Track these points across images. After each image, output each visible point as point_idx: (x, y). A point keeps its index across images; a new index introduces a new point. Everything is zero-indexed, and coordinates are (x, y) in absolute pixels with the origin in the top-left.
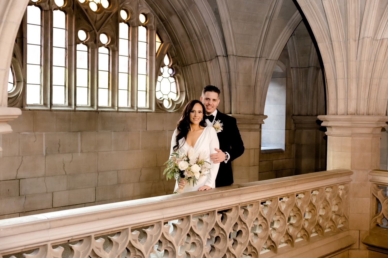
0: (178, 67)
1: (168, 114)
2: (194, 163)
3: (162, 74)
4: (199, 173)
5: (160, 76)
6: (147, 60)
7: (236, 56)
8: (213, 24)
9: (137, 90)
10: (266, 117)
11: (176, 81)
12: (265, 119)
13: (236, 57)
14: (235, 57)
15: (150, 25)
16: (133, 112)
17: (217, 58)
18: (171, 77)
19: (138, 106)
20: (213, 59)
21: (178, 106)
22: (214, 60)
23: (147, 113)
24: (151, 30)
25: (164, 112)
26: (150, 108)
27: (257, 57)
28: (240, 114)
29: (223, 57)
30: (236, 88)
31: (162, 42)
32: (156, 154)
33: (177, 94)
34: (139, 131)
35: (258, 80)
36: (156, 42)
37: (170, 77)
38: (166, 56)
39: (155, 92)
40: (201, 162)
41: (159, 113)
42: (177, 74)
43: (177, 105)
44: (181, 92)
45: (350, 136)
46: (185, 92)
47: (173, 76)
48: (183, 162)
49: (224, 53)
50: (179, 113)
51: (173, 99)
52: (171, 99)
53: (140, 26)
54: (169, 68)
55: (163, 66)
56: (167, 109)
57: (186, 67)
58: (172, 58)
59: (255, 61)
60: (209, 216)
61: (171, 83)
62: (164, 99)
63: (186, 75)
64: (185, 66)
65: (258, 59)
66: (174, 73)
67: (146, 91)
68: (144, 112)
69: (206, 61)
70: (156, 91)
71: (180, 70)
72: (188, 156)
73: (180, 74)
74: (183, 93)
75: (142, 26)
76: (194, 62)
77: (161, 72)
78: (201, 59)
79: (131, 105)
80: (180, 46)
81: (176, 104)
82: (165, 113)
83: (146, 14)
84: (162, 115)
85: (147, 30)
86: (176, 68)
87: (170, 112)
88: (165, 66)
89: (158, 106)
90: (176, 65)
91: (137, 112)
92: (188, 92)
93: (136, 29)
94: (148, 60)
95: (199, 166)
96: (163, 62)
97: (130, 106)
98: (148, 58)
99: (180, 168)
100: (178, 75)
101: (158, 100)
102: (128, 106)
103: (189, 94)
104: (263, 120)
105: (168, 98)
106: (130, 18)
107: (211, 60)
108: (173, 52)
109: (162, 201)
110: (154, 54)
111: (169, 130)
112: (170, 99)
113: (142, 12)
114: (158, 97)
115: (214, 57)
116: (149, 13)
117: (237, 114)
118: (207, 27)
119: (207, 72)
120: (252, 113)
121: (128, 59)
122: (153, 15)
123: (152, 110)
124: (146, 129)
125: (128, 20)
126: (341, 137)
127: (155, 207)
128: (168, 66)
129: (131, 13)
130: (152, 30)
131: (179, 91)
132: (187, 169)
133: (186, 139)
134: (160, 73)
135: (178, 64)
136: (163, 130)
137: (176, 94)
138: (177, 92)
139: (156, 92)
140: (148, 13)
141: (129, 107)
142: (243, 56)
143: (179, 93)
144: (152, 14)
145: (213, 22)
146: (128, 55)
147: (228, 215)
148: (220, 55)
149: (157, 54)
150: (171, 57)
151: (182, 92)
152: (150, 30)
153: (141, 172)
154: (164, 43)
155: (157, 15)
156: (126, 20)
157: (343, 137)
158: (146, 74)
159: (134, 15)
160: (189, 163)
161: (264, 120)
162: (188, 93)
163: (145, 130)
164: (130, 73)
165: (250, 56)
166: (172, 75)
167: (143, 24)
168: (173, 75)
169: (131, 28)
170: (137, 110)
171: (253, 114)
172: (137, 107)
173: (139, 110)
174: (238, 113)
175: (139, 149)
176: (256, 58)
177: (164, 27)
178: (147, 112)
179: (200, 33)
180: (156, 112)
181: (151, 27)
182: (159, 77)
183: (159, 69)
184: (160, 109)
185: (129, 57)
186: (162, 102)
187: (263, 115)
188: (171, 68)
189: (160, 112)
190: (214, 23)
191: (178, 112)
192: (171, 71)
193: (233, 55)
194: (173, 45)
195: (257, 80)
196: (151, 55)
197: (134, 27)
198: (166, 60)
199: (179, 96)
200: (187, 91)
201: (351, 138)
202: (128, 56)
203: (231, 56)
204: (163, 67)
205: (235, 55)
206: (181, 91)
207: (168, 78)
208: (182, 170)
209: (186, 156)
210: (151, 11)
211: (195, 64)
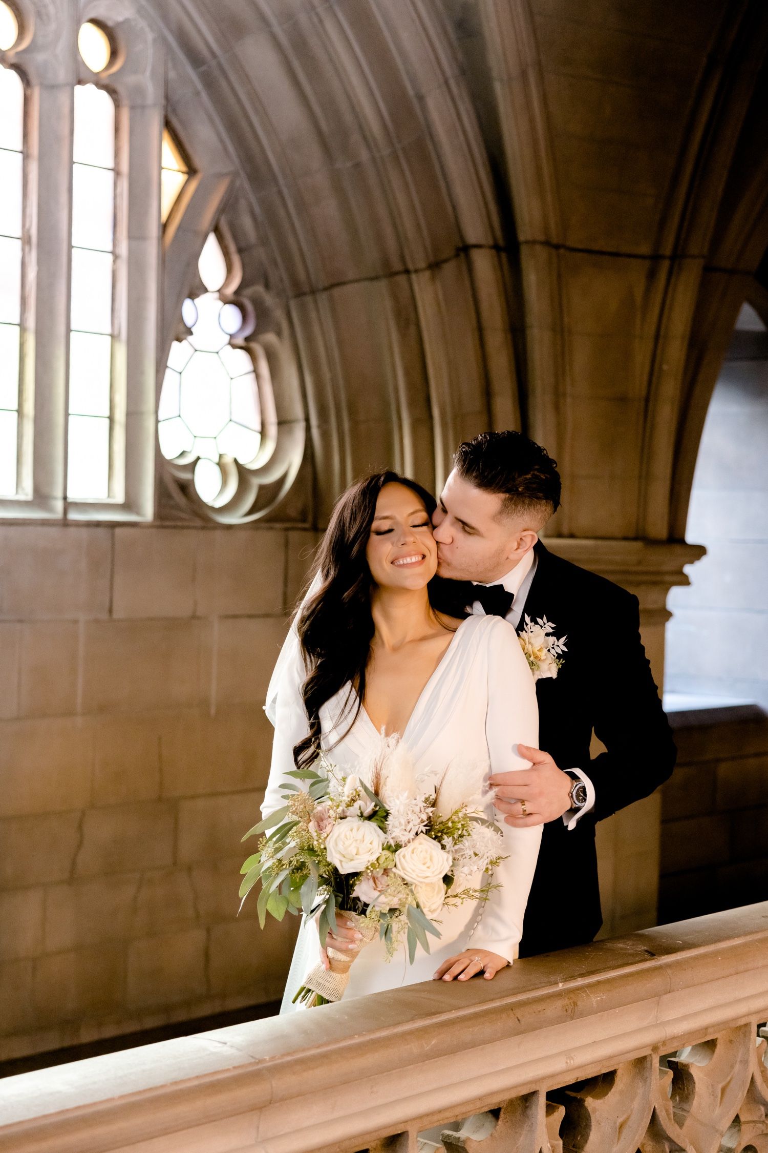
0: (269, 300)
1: (218, 534)
2: (413, 833)
3: (191, 333)
4: (443, 886)
5: (179, 340)
6: (114, 261)
7: (557, 247)
8: (446, 82)
9: (67, 415)
10: (699, 552)
11: (256, 371)
12: (692, 562)
13: (562, 251)
14: (554, 252)
15: (131, 79)
16: (44, 523)
17: (462, 255)
18: (234, 346)
19: (69, 495)
20: (446, 261)
21: (268, 494)
22: (449, 269)
23: (118, 531)
24: (137, 109)
25: (198, 523)
26: (129, 505)
27: (662, 257)
28: (572, 536)
29: (493, 252)
30: (557, 408)
31: (191, 171)
32: (160, 739)
33: (263, 433)
34: (76, 622)
35: (665, 367)
36: (161, 168)
37: (228, 347)
38: (212, 240)
39: (157, 421)
40: (450, 824)
41: (176, 527)
42: (266, 331)
43: (262, 488)
44: (283, 423)
46: (303, 424)
47: (243, 343)
48: (353, 822)
49: (498, 233)
50: (271, 528)
51: (241, 462)
52: (236, 461)
53: (80, 82)
54: (226, 301)
55: (196, 289)
56: (212, 509)
57: (309, 299)
58: (240, 251)
59: (651, 275)
60: (500, 1122)
61: (231, 379)
62: (198, 458)
63: (310, 340)
64: (304, 294)
65: (666, 264)
66: (248, 331)
67: (111, 419)
68: (98, 524)
69: (411, 267)
70: (160, 418)
71: (279, 314)
72: (377, 794)
73: (279, 334)
74: (290, 432)
75: (90, 88)
76: (351, 275)
77: (185, 325)
78: (386, 262)
79: (37, 490)
80: (280, 193)
81: (256, 482)
82: (203, 528)
83: (110, 23)
84: (192, 539)
85: (117, 105)
86: (258, 304)
87: (230, 527)
88: (206, 291)
89: (169, 496)
90: (259, 289)
91: (65, 523)
92: (320, 427)
93: (63, 98)
94: (119, 262)
95: (443, 847)
96: (197, 274)
97: (27, 493)
98: (123, 250)
99: (334, 858)
100: (270, 337)
101: (169, 462)
102: (20, 491)
103: (325, 435)
104: (682, 567)
105: (221, 456)
106: (33, 41)
107: (435, 266)
108: (247, 223)
109: (260, 1061)
110: (153, 230)
111: (220, 617)
112: (228, 460)
113: (93, 15)
114: (169, 453)
115: (448, 252)
116: (127, 21)
117: (560, 535)
118: (421, 98)
119: (412, 329)
120: (631, 534)
121: (23, 250)
122: (147, 29)
123: (138, 513)
124: (110, 611)
125: (25, 51)
127: (222, 1099)
128: (219, 291)
129: (39, 14)
130: (143, 107)
131: (272, 418)
132: (373, 865)
133: (361, 693)
134: (182, 328)
135: (267, 286)
136: (194, 617)
137: (259, 436)
138: (263, 425)
139: (160, 425)
140: (120, 19)
141: (21, 497)
142: (596, 247)
143: (272, 430)
144: (142, 24)
145: (449, 72)
146: (23, 234)
147: (595, 1110)
148: (482, 241)
149: (164, 227)
150: (232, 248)
151: (285, 426)
152: (133, 108)
153: (80, 827)
154: (199, 176)
155: (171, 30)
156: (12, 53)
158: (109, 332)
159: (53, 26)
160: (385, 832)
161: (688, 569)
162: (315, 433)
163: (104, 616)
164: (31, 323)
165: (625, 249)
166: (240, 341)
167: (97, 74)
168: (247, 339)
169: (36, 93)
170: (65, 512)
171: (636, 539)
172: (65, 498)
173: (73, 516)
174: (565, 530)
175: (70, 713)
176: (655, 258)
177: (204, 96)
178: (113, 525)
179: (385, 126)
180: (158, 523)
181: (139, 91)
182: (175, 344)
183: (179, 305)
184: (177, 507)
185: (26, 240)
186: (189, 477)
187: (682, 541)
188: (236, 301)
189: (179, 524)
190: (452, 82)
191: (267, 525)
192: (231, 318)
193: (547, 243)
194: (247, 185)
195: (660, 368)
196: (136, 235)
197: (51, 88)
198: (212, 264)
199: (270, 446)
200: (314, 421)
202: (20, 235)
203: (538, 248)
204: (192, 296)
205: (555, 240)
206: (282, 419)
207: (217, 352)
208: (344, 870)
209: (366, 789)
210: (140, 10)
211: (356, 285)
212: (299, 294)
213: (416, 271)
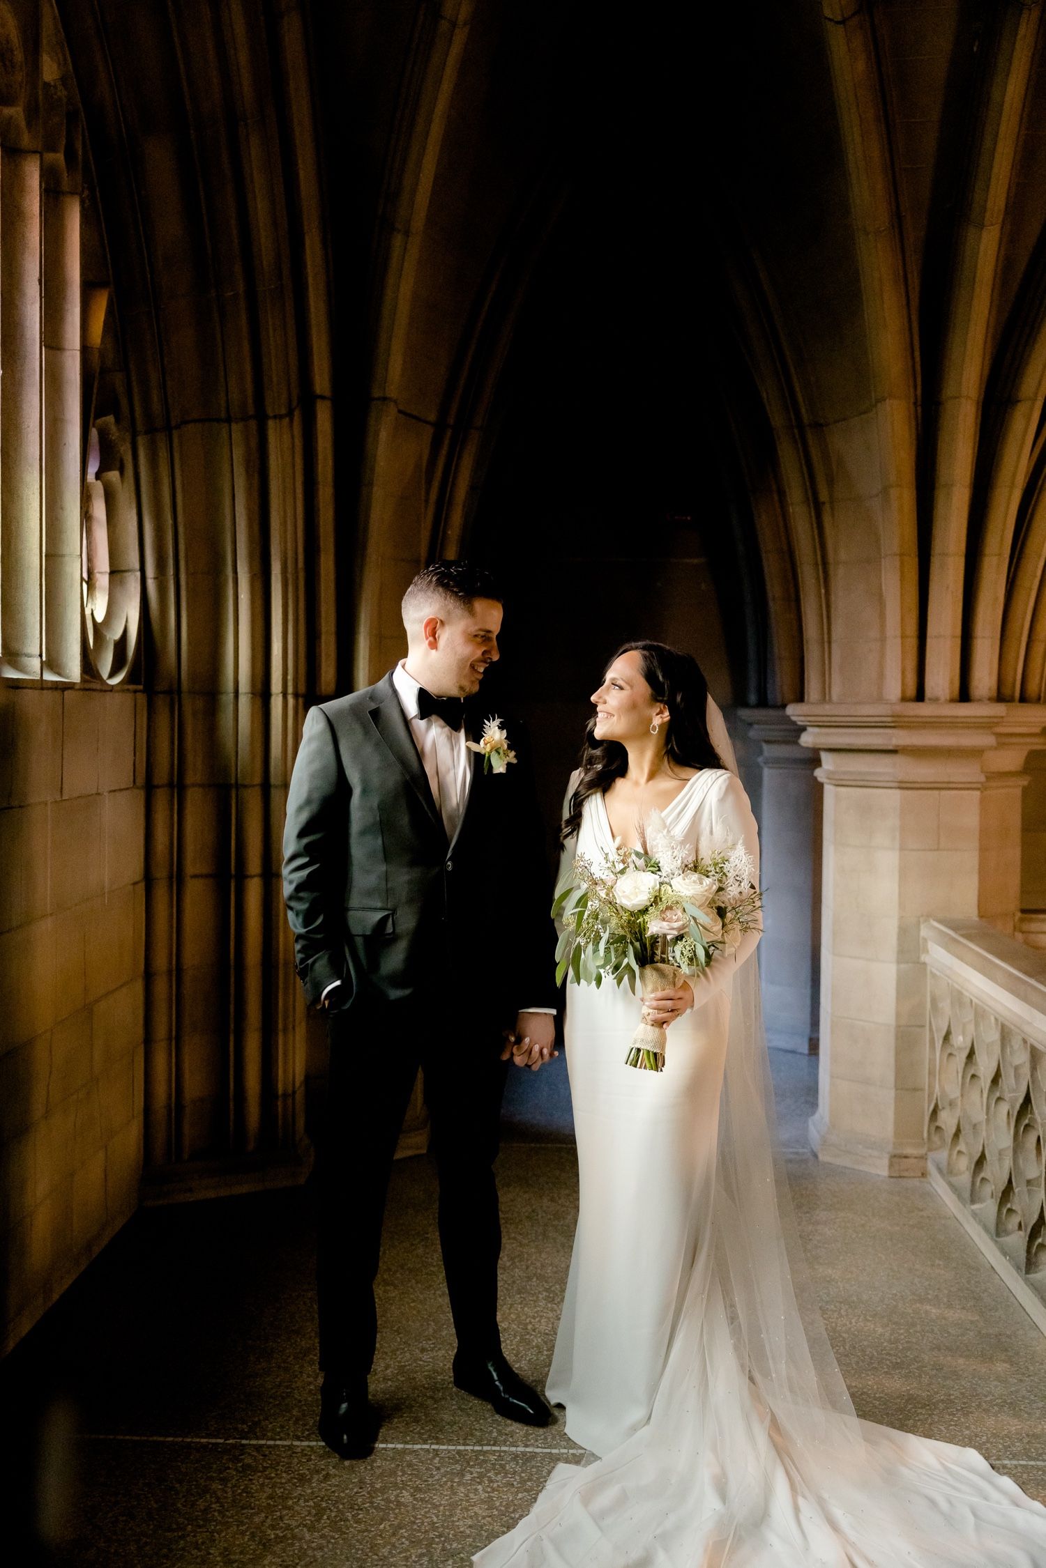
21: (120, 652)
42: (110, 469)
43: (115, 644)
44: (116, 573)
45: (979, 786)
46: (138, 574)
71: (125, 450)
73: (122, 474)
74: (122, 583)
81: (110, 637)
90: (110, 419)
92: (155, 578)
100: (114, 475)
126: (936, 792)
136: (97, 793)
143: (103, 580)
151: (118, 576)
157: (943, 792)
162: (151, 585)
200: (150, 571)
201: (978, 793)
206: (114, 569)
212: (151, 431)
213: (275, 417)
